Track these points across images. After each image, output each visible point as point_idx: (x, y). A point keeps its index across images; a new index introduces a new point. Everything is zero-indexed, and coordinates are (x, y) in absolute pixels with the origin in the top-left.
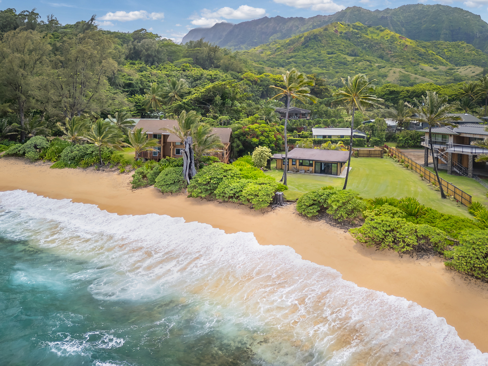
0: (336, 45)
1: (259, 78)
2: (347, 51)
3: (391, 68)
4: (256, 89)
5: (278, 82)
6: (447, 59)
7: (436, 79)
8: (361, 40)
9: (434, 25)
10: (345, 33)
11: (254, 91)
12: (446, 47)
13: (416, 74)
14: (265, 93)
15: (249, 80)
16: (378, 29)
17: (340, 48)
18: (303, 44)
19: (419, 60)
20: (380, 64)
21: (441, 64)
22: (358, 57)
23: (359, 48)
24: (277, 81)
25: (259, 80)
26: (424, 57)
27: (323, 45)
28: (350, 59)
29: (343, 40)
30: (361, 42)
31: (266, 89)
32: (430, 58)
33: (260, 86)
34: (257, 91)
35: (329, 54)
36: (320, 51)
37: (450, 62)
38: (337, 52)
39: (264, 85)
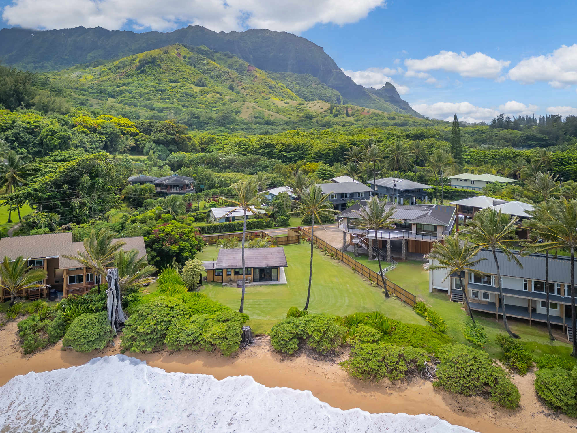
0: (180, 71)
1: (99, 125)
2: (193, 80)
3: (243, 103)
4: (97, 139)
6: (296, 92)
7: (289, 116)
8: (208, 67)
9: (281, 54)
10: (189, 58)
11: (93, 142)
12: (294, 79)
13: (269, 110)
14: (109, 143)
15: (85, 127)
16: (225, 55)
17: (185, 76)
18: (138, 68)
19: (270, 93)
20: (231, 98)
21: (291, 98)
22: (206, 88)
23: (206, 76)
24: (124, 126)
25: (99, 127)
26: (274, 89)
27: (164, 71)
28: (197, 89)
29: (187, 66)
30: (208, 70)
31: (109, 139)
32: (281, 91)
33: (102, 134)
34: (97, 141)
35: (171, 83)
36: (160, 78)
37: (299, 95)
38: (181, 80)
39: (107, 133)
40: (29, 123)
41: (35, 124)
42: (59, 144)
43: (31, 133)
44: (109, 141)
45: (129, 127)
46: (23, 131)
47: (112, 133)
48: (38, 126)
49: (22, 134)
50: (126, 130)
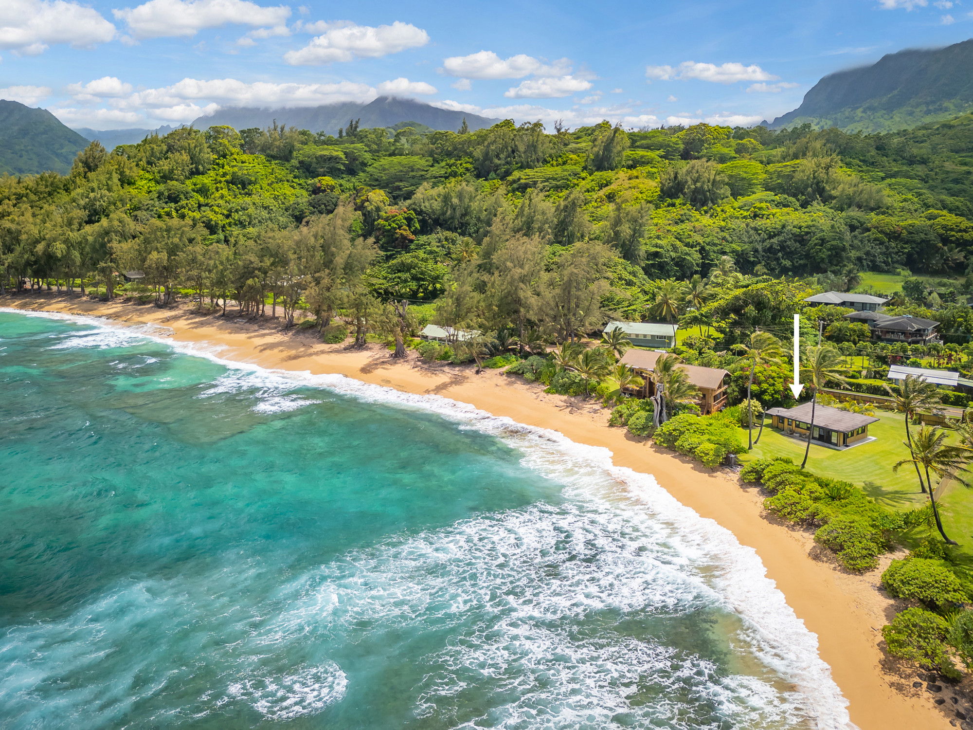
1: (905, 228)
4: (896, 250)
5: (953, 233)
11: (890, 253)
14: (916, 256)
15: (881, 232)
24: (952, 230)
25: (904, 231)
31: (917, 250)
33: (906, 243)
34: (896, 253)
39: (914, 242)
40: (800, 228)
41: (806, 230)
42: (829, 256)
43: (800, 242)
44: (917, 252)
45: (960, 231)
46: (790, 239)
47: (923, 241)
48: (810, 233)
49: (789, 243)
50: (953, 236)
